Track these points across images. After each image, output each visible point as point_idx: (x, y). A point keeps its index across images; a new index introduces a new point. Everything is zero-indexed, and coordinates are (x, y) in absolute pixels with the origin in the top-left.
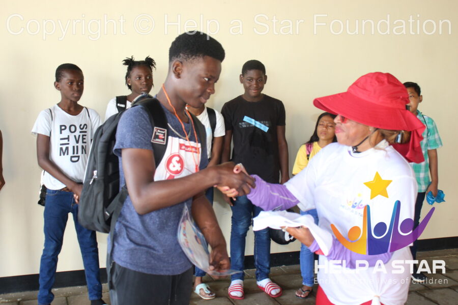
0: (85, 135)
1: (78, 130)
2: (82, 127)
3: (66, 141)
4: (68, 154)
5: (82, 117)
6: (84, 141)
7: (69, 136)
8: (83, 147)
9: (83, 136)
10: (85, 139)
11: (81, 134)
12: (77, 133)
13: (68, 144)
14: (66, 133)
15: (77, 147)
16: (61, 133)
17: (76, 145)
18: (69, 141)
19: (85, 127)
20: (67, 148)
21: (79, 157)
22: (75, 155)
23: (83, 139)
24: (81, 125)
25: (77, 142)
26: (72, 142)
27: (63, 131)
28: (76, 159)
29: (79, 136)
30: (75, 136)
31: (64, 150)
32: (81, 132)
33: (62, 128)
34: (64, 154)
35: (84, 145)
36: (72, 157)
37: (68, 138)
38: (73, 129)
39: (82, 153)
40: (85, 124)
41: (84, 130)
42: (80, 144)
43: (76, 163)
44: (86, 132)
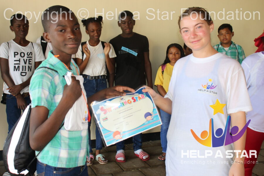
1: (26, 56)
3: (18, 62)
4: (19, 70)
5: (29, 48)
7: (20, 59)
8: (29, 67)
10: (31, 62)
12: (25, 58)
13: (19, 64)
14: (18, 57)
16: (15, 57)
17: (24, 65)
18: (20, 62)
19: (31, 54)
20: (19, 67)
21: (26, 73)
22: (24, 71)
23: (29, 62)
24: (28, 53)
25: (25, 63)
26: (22, 63)
28: (24, 74)
29: (27, 60)
30: (24, 60)
31: (17, 67)
32: (27, 57)
33: (16, 54)
34: (17, 70)
36: (21, 73)
37: (19, 61)
38: (23, 55)
39: (28, 71)
40: (31, 53)
41: (30, 56)
42: (27, 65)
43: (24, 77)
44: (31, 57)
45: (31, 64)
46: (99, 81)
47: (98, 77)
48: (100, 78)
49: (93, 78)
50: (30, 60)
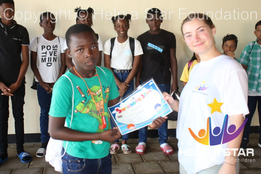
0: (56, 51)
1: (52, 48)
2: (54, 47)
3: (45, 55)
4: (45, 62)
6: (55, 54)
7: (46, 52)
8: (54, 58)
9: (54, 52)
10: (56, 53)
11: (54, 51)
12: (51, 50)
13: (46, 56)
14: (45, 50)
15: (51, 58)
16: (42, 50)
17: (50, 57)
18: (46, 54)
20: (45, 58)
21: (51, 63)
22: (50, 62)
23: (54, 53)
25: (51, 55)
26: (48, 55)
27: (43, 49)
28: (50, 64)
29: (52, 52)
30: (50, 52)
31: (44, 59)
32: (53, 50)
33: (43, 47)
35: (55, 57)
36: (47, 64)
37: (46, 53)
38: (49, 48)
39: (54, 61)
40: (56, 46)
41: (55, 48)
42: (53, 56)
43: (50, 67)
44: (57, 50)
45: (56, 55)
46: (124, 74)
47: (124, 71)
48: (126, 72)
49: (119, 72)
50: (55, 52)
